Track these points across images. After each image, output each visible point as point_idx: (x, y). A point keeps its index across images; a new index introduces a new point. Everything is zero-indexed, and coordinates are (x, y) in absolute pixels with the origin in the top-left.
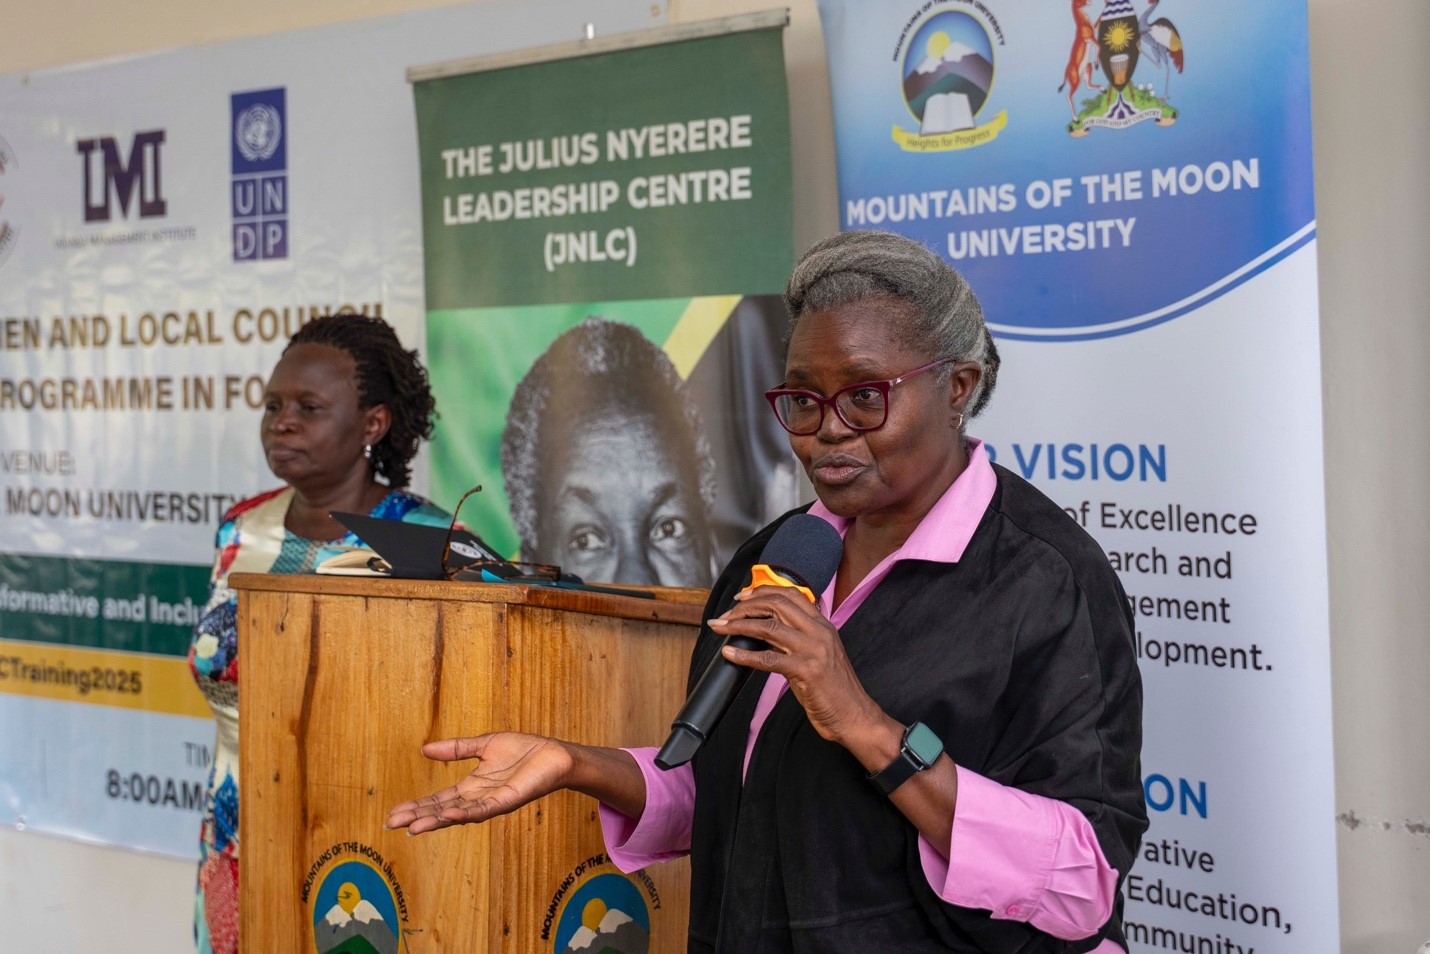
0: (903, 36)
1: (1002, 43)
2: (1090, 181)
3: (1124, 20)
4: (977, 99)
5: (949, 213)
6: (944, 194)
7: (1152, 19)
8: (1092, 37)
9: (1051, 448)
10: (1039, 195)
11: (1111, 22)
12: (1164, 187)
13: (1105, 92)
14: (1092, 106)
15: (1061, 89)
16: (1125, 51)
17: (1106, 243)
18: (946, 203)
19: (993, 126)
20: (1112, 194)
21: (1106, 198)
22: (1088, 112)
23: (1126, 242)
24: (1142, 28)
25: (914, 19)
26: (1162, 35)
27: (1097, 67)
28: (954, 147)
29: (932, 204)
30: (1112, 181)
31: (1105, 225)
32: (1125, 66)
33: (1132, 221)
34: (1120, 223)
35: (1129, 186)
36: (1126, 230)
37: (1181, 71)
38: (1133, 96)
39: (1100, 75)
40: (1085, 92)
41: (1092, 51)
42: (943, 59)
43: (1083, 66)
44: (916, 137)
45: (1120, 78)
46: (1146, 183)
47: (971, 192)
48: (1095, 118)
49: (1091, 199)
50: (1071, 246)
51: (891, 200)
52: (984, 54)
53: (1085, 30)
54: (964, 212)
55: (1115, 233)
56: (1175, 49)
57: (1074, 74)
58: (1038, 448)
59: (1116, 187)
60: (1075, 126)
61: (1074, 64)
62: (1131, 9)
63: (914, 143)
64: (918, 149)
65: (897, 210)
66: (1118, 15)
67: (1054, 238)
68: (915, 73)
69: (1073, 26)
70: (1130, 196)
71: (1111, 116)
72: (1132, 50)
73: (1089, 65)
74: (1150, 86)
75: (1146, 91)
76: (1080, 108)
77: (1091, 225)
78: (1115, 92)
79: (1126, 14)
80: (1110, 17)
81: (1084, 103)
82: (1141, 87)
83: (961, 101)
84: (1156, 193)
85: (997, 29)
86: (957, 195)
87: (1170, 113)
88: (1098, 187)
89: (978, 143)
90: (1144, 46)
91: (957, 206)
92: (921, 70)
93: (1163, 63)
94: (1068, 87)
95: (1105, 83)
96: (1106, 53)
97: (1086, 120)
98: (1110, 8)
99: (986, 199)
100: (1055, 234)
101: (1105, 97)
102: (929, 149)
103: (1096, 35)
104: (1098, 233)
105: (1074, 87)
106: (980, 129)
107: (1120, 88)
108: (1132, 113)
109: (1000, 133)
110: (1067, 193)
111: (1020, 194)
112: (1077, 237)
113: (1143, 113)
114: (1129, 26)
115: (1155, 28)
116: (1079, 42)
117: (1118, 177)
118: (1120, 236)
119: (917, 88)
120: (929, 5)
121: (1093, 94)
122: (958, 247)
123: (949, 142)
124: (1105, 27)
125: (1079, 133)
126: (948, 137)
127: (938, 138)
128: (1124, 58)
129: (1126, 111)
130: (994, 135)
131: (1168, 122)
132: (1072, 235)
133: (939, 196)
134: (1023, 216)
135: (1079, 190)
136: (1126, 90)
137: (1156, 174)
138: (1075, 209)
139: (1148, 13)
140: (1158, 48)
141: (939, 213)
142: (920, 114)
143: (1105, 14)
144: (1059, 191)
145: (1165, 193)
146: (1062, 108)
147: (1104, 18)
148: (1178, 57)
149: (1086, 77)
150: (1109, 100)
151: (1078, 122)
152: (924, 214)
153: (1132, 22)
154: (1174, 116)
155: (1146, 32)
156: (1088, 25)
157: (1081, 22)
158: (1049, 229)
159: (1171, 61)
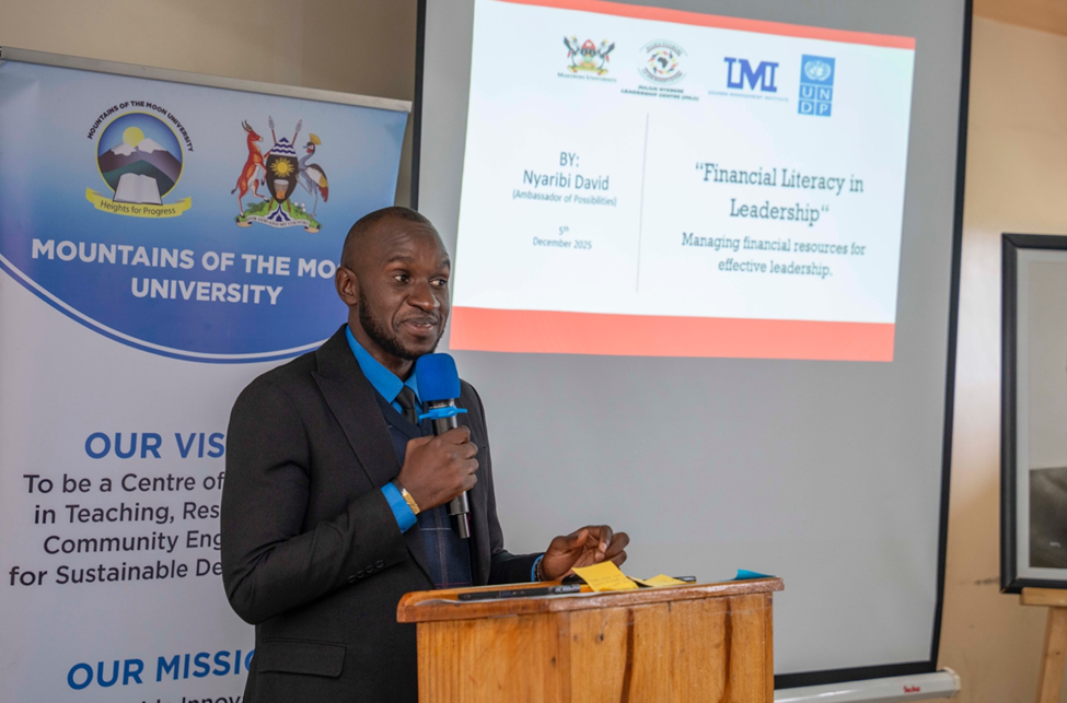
0: (99, 122)
1: (191, 149)
2: (249, 258)
3: (288, 158)
4: (165, 185)
5: (134, 263)
6: (131, 248)
7: (307, 163)
8: (262, 163)
9: (202, 436)
10: (211, 261)
11: (278, 157)
12: (307, 271)
13: (268, 201)
14: (256, 208)
15: (233, 192)
16: (286, 178)
17: (257, 300)
18: (131, 255)
19: (178, 206)
20: (265, 269)
21: (260, 271)
22: (252, 212)
23: (273, 302)
24: (300, 166)
25: (111, 111)
26: (315, 175)
27: (263, 184)
28: (141, 215)
29: (119, 254)
30: (266, 260)
31: (258, 289)
32: (286, 188)
33: (279, 289)
34: (270, 289)
35: (279, 266)
36: (274, 295)
37: (326, 200)
38: (289, 209)
39: (264, 190)
40: (250, 197)
41: (259, 172)
42: (137, 148)
43: (251, 180)
44: (110, 201)
45: (281, 194)
46: (294, 267)
47: (155, 250)
48: (258, 217)
49: (248, 270)
50: (229, 299)
51: (82, 245)
52: (173, 153)
53: (256, 157)
54: (147, 264)
55: (265, 295)
56: (323, 186)
57: (244, 184)
58: (193, 436)
59: (270, 265)
60: (240, 219)
61: (244, 177)
62: (294, 153)
63: (108, 206)
64: (111, 211)
65: (88, 253)
66: (283, 154)
67: (219, 292)
68: (110, 153)
69: (247, 153)
70: (279, 272)
71: (271, 218)
72: (292, 180)
73: (257, 181)
74: (303, 205)
75: (299, 207)
76: (245, 208)
77: (246, 287)
78: (275, 202)
79: (289, 155)
80: (277, 153)
81: (250, 205)
82: (296, 204)
83: (151, 182)
84: (300, 274)
85: (187, 139)
86: (142, 250)
87: (316, 225)
88: (255, 263)
89: (163, 216)
90: (300, 178)
91: (141, 257)
92: (117, 152)
93: (313, 192)
94: (238, 192)
95: (268, 196)
96: (271, 177)
97: (250, 217)
98: (278, 147)
99: (167, 257)
100: (219, 290)
101: (268, 205)
102: (120, 212)
103: (265, 163)
104: (251, 293)
105: (243, 193)
106: (165, 207)
107: (280, 201)
108: (287, 219)
109: (184, 212)
110: (231, 263)
111: (197, 259)
112: (235, 294)
113: (295, 221)
114: (291, 163)
115: (310, 169)
116: (250, 164)
117: (271, 259)
118: (269, 298)
119: (111, 164)
120: (126, 104)
121: (258, 201)
122: (140, 289)
123: (139, 211)
124: (272, 159)
125: (244, 224)
126: (136, 206)
127: (130, 206)
128: (286, 183)
129: (283, 217)
130: (179, 213)
131: (314, 230)
132: (231, 291)
133: (126, 249)
134: (197, 274)
135: (239, 263)
136: (285, 203)
137: (302, 262)
138: (236, 274)
139: (306, 158)
140: (310, 182)
141: (125, 262)
142: (114, 185)
143: (273, 150)
144: (225, 261)
145: (307, 274)
146: (233, 205)
147: (272, 153)
148: (325, 192)
149: (253, 188)
150: (270, 207)
151: (243, 217)
152: (112, 260)
153: (293, 161)
154: (318, 227)
155: (303, 170)
156: (259, 154)
157: (253, 151)
158: (215, 285)
159: (319, 193)
